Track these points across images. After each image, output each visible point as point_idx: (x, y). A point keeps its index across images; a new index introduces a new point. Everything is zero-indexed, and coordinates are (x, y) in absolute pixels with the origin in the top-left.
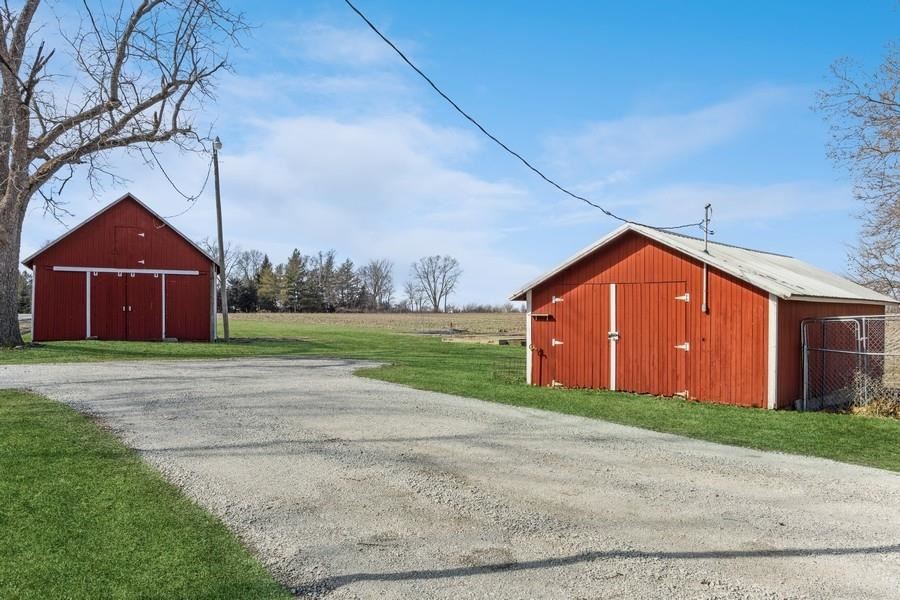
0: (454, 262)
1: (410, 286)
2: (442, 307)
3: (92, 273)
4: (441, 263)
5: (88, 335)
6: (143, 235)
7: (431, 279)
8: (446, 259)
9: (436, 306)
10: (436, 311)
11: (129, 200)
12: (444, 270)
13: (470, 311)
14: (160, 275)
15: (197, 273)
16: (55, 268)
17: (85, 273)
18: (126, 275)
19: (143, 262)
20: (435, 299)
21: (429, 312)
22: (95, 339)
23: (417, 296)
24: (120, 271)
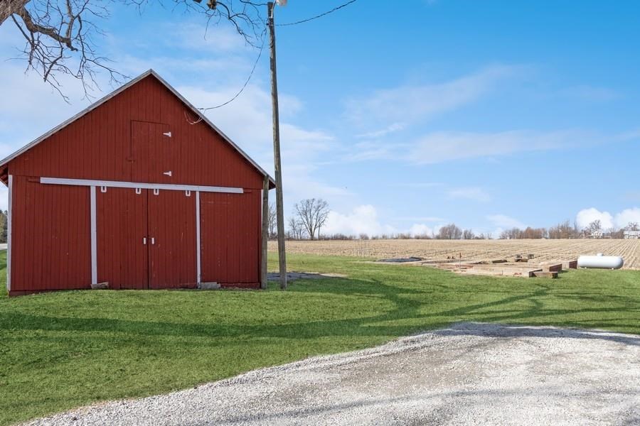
0: (325, 203)
1: (293, 220)
2: (316, 235)
3: (98, 188)
4: (315, 204)
5: (94, 281)
6: (169, 134)
7: (309, 216)
8: (319, 202)
9: (312, 235)
10: (312, 239)
11: (151, 80)
12: (318, 209)
13: (336, 238)
14: (193, 193)
15: (240, 191)
16: (43, 180)
17: (89, 187)
18: (147, 192)
19: (170, 174)
20: (311, 230)
21: (307, 240)
22: (106, 288)
23: (297, 228)
24: (139, 186)
